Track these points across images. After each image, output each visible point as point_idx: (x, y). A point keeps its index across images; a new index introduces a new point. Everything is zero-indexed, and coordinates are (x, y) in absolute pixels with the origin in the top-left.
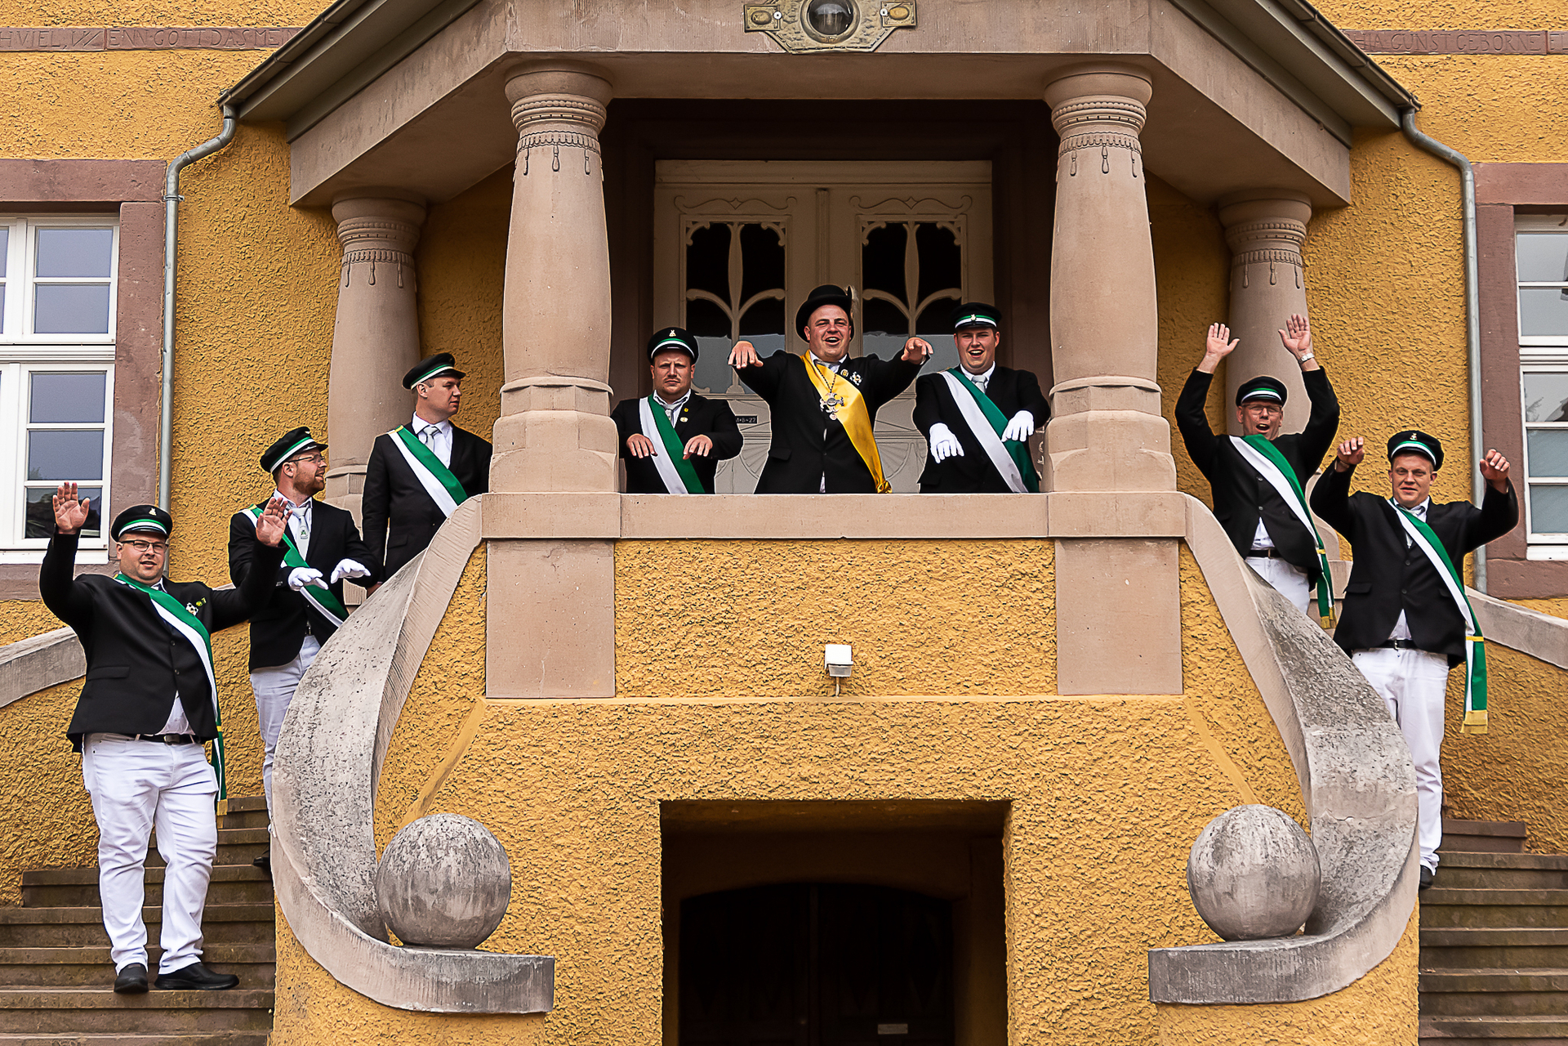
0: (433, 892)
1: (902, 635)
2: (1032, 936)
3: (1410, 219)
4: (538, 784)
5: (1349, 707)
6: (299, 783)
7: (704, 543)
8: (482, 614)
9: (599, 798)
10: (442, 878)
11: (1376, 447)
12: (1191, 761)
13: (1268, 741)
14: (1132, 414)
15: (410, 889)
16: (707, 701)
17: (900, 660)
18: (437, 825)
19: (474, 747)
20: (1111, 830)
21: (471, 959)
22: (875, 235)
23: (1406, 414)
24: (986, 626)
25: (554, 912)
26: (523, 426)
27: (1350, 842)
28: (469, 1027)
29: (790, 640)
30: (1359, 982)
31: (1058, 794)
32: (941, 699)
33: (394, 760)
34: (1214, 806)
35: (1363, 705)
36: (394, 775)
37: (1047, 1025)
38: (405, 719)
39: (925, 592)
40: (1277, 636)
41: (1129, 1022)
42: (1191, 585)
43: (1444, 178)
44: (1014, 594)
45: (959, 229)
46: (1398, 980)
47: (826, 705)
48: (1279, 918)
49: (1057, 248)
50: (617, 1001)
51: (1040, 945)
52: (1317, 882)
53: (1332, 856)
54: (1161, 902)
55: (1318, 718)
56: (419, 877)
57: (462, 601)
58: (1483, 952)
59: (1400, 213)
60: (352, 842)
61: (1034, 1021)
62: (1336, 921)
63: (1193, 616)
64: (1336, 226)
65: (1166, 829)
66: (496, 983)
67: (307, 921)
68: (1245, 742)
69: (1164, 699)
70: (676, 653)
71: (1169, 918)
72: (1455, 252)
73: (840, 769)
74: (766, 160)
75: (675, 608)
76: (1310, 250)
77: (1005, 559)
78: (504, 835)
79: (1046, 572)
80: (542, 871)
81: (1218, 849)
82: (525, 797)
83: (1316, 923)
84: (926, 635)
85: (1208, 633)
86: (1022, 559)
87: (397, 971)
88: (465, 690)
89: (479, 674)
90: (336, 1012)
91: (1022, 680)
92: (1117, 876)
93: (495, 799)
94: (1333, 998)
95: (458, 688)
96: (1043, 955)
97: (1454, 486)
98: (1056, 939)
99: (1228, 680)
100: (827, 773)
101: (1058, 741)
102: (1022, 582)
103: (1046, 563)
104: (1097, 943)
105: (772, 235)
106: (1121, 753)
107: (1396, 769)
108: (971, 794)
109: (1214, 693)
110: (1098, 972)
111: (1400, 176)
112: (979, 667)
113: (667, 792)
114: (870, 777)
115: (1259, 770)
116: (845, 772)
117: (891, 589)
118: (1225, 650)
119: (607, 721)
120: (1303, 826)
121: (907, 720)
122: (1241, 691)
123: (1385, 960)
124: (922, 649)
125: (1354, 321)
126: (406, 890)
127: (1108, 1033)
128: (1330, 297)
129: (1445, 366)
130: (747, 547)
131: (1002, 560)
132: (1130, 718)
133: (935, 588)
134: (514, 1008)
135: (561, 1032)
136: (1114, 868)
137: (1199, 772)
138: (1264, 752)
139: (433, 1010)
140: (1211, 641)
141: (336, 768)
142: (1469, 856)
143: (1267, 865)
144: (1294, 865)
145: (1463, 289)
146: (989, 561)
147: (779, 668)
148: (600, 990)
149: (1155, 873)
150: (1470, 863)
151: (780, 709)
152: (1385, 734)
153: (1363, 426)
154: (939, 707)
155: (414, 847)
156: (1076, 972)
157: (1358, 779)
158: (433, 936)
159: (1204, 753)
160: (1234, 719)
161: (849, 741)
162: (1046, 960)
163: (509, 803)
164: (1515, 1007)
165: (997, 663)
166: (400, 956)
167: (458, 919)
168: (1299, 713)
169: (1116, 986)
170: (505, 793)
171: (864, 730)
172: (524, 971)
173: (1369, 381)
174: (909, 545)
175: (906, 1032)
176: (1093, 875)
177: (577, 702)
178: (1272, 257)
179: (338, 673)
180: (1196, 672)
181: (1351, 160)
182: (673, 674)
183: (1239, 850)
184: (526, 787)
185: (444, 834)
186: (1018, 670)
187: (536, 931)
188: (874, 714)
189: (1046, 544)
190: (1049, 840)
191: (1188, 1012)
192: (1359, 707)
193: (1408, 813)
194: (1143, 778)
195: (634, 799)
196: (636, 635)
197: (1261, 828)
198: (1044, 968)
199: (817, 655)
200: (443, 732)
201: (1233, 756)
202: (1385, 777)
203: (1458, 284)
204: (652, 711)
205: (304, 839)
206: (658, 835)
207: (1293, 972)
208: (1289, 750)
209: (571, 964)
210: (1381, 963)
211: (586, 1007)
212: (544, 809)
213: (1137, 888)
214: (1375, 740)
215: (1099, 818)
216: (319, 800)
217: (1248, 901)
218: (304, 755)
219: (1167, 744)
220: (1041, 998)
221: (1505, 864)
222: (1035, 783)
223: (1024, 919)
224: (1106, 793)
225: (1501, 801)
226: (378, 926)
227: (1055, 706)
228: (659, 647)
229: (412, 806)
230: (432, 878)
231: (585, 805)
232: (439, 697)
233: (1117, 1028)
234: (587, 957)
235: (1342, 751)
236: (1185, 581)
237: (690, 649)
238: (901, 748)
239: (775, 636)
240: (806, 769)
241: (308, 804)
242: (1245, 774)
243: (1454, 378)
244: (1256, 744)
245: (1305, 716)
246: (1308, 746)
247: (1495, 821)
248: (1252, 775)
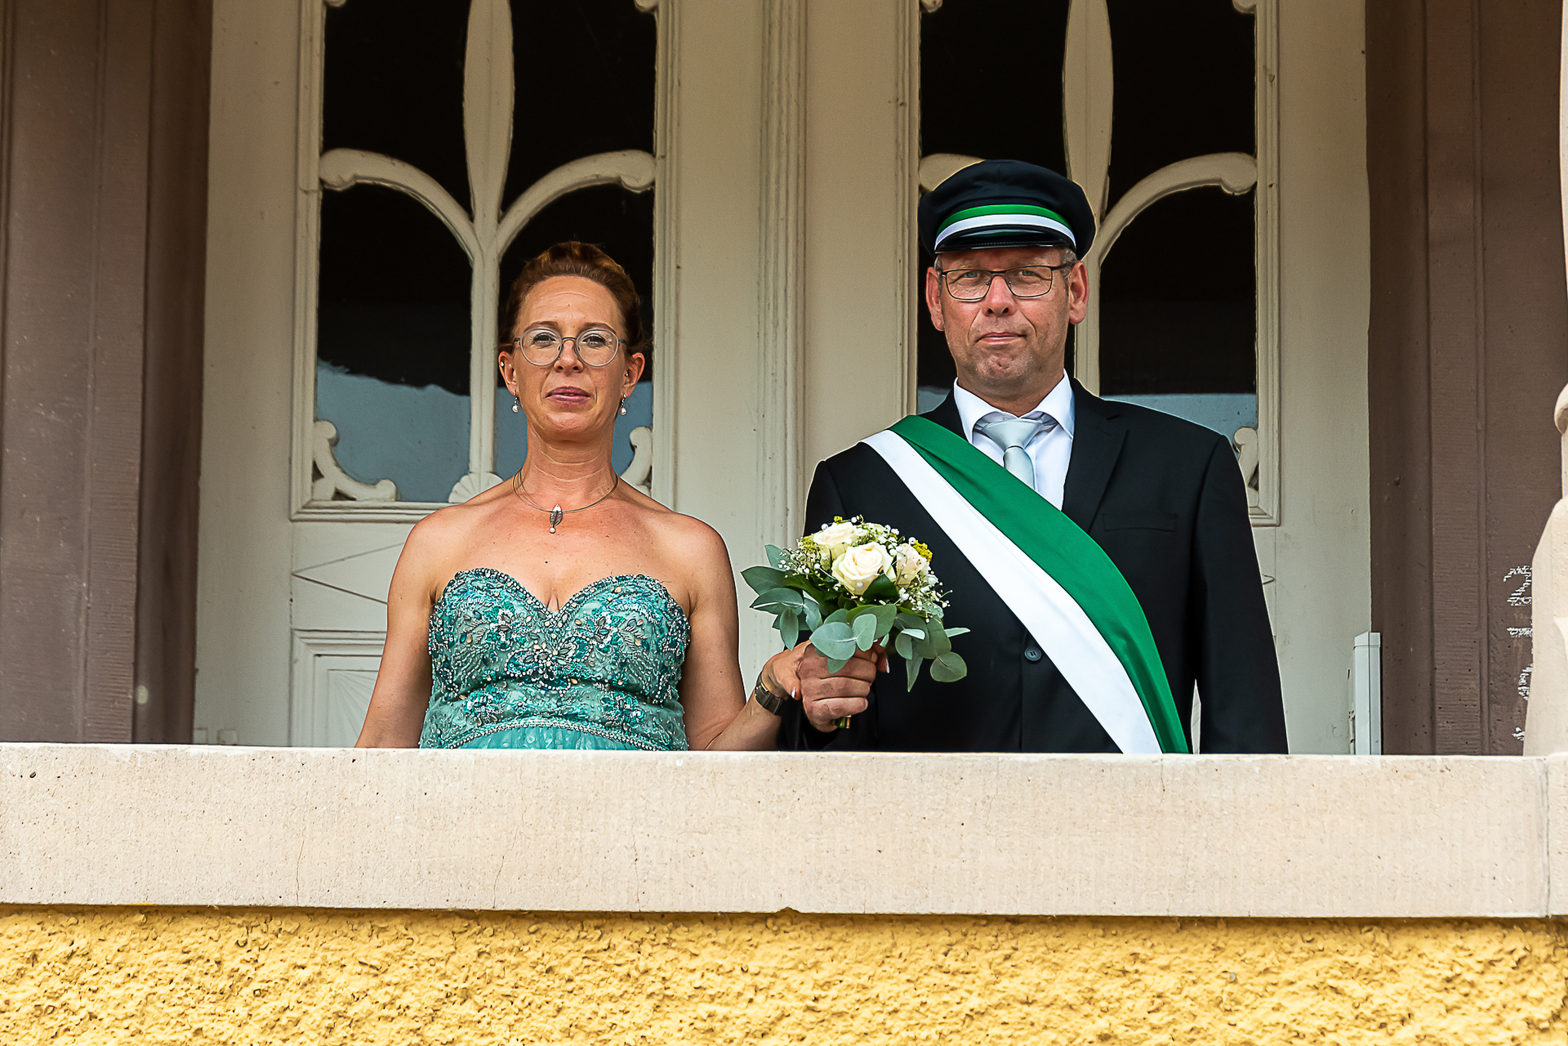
7: (274, 925)
77: (1388, 996)
103: (1540, 1014)
130: (434, 943)
131: (1377, 1001)
146: (1330, 1005)
174: (1031, 944)
189: (1540, 945)
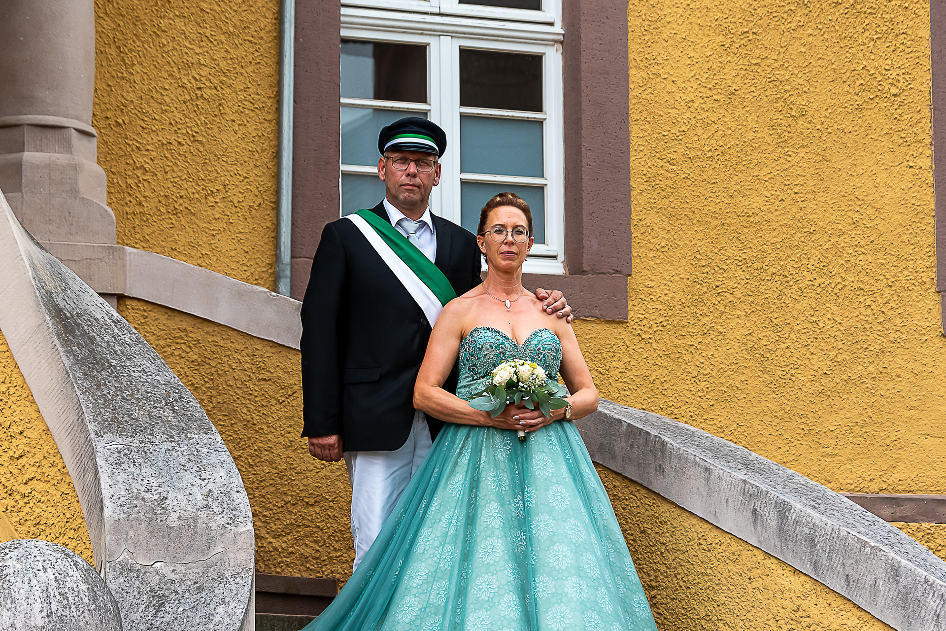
5: (156, 412)
11: (164, 112)
13: (39, 458)
23: (202, 73)
27: (160, 597)
35: (174, 411)
40: (58, 313)
53: (135, 616)
55: (114, 426)
97: (256, 166)
107: (221, 498)
115: (24, 497)
129: (252, 18)
138: (31, 472)
143: (49, 627)
152: (205, 450)
153: (149, 84)
157: (170, 509)
168: (88, 417)
173: (159, 28)
192: (167, 412)
193: (242, 556)
197: (41, 573)
202: (207, 507)
208: (71, 468)
214: (192, 457)
225: (307, 551)
235: (146, 470)
242: (4, 501)
243: (262, 34)
244: (20, 461)
245: (95, 420)
246: (100, 461)
247: (298, 575)
248: (13, 503)
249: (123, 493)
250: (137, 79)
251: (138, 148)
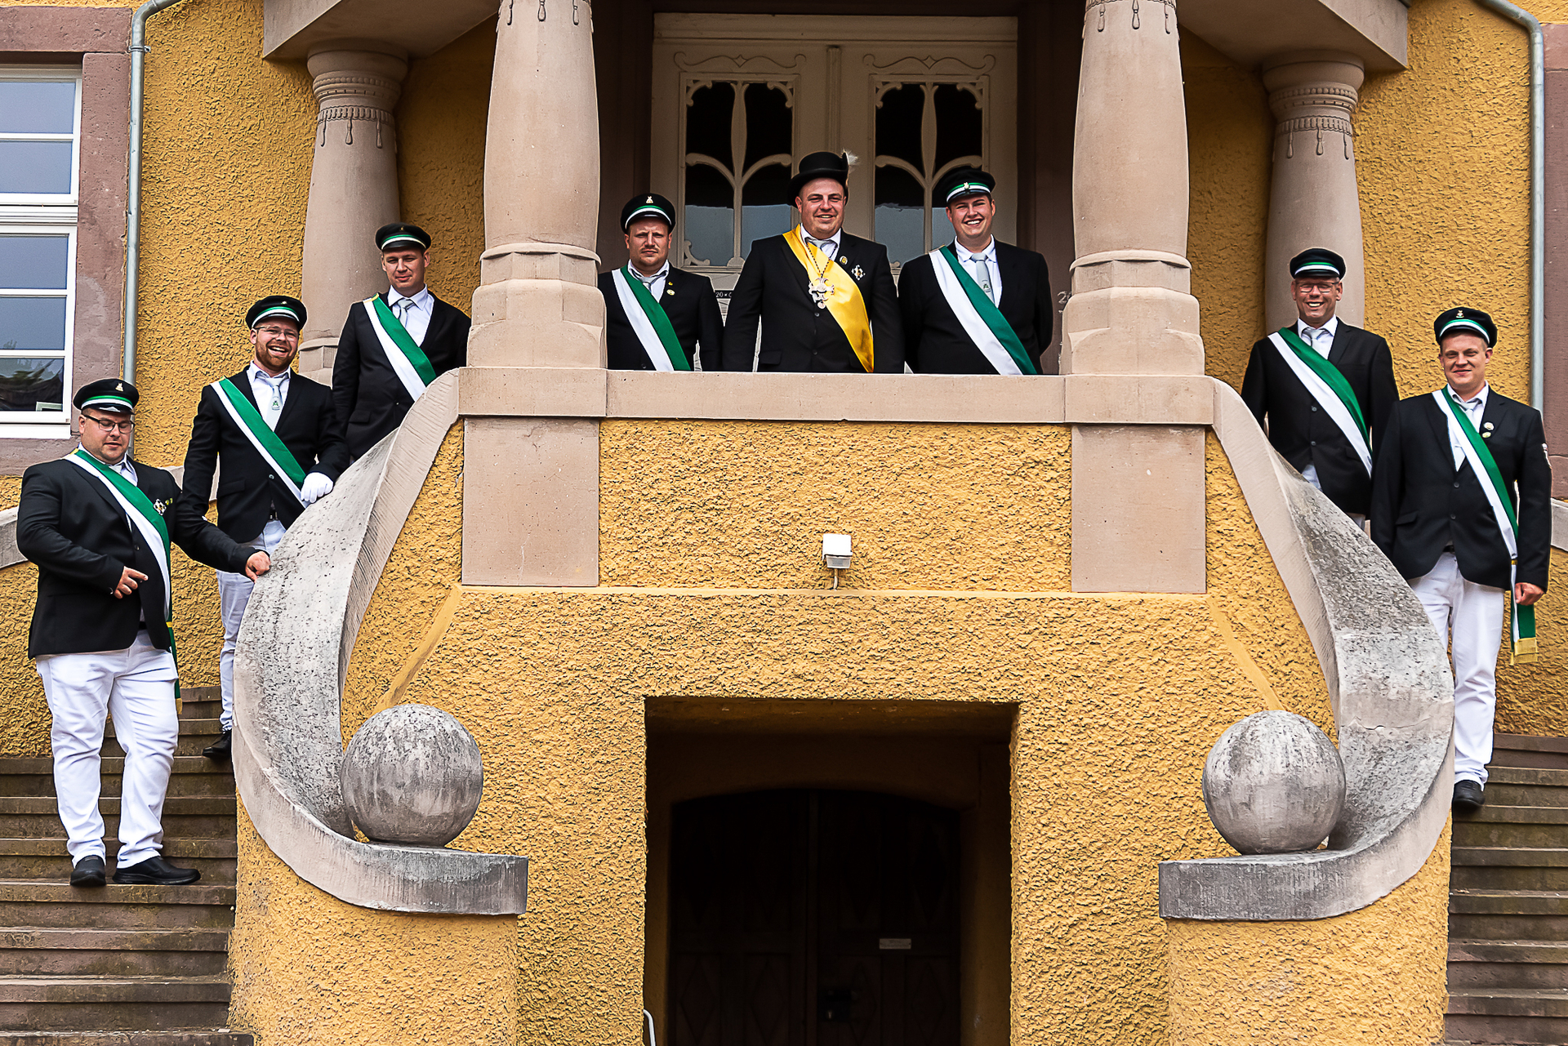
0: (400, 786)
1: (906, 525)
2: (1038, 847)
3: (1472, 85)
4: (516, 677)
5: (1384, 609)
6: (262, 670)
7: (696, 423)
8: (459, 496)
9: (580, 693)
10: (409, 772)
12: (1213, 664)
13: (1296, 645)
14: (1158, 292)
15: (375, 782)
16: (696, 592)
17: (902, 552)
18: (404, 716)
19: (449, 636)
20: (1126, 736)
21: (439, 857)
22: (890, 97)
24: (995, 517)
25: (532, 811)
26: (503, 296)
27: (1379, 752)
28: (437, 927)
29: (786, 528)
30: (1384, 901)
31: (1069, 697)
32: (946, 594)
33: (365, 647)
34: (1236, 713)
35: (1399, 608)
36: (364, 664)
37: (1052, 940)
38: (376, 605)
39: (931, 480)
40: (1309, 532)
41: (1140, 939)
42: (1217, 476)
43: (1512, 40)
44: (1026, 483)
45: (981, 91)
46: (1426, 899)
47: (823, 599)
48: (1299, 831)
49: (1080, 110)
50: (597, 906)
51: (1046, 856)
52: (1341, 794)
53: (1360, 767)
54: (1177, 814)
55: (1351, 621)
56: (385, 770)
57: (438, 481)
58: (1521, 874)
59: (1461, 79)
60: (318, 733)
61: (1038, 936)
62: (1361, 836)
63: (1219, 509)
64: (1391, 92)
65: (1185, 737)
66: (466, 883)
67: (268, 814)
68: (1272, 644)
69: (1185, 599)
70: (664, 540)
71: (1185, 830)
72: (1519, 122)
73: (837, 667)
74: (773, 14)
75: (663, 492)
76: (1361, 118)
77: (1017, 446)
78: (480, 729)
79: (1061, 460)
80: (519, 769)
81: (1235, 756)
82: (502, 690)
83: (1340, 837)
84: (931, 526)
85: (1235, 528)
86: (1036, 446)
87: (362, 868)
88: (439, 576)
89: (455, 559)
90: (298, 910)
91: (1033, 575)
92: (1131, 784)
93: (470, 692)
94: (1354, 916)
95: (433, 573)
96: (1049, 867)
98: (1063, 851)
99: (1255, 578)
100: (823, 670)
101: (1071, 640)
102: (1035, 471)
103: (1062, 450)
104: (1108, 855)
105: (778, 96)
106: (1138, 654)
107: (1431, 676)
108: (976, 696)
109: (1239, 592)
110: (1108, 886)
111: (1463, 38)
112: (987, 560)
113: (653, 688)
114: (868, 675)
115: (1285, 675)
116: (842, 670)
117: (895, 476)
118: (1252, 546)
119: (589, 612)
120: (1329, 734)
121: (909, 616)
122: (1269, 591)
123: (1413, 878)
124: (927, 541)
125: (1407, 195)
126: (372, 783)
127: (1118, 951)
128: (1382, 169)
129: (1506, 245)
130: (741, 429)
131: (1014, 447)
132: (1148, 618)
133: (942, 476)
134: (484, 909)
135: (538, 937)
136: (1127, 776)
137: (1222, 677)
138: (1291, 656)
139: (398, 909)
140: (1238, 536)
141: (301, 655)
142: (1511, 772)
143: (1287, 774)
144: (1317, 775)
145: (1527, 162)
146: (1001, 448)
147: (773, 558)
148: (579, 894)
149: (1171, 783)
150: (1512, 778)
151: (774, 602)
152: (1421, 639)
154: (943, 603)
155: (380, 739)
156: (1085, 885)
157: (1390, 686)
158: (400, 832)
159: (1227, 656)
160: (1261, 620)
161: (846, 637)
162: (1052, 872)
163: (485, 696)
164: (1554, 932)
165: (1006, 557)
166: (365, 852)
167: (426, 815)
168: (1330, 614)
169: (1127, 901)
170: (481, 686)
171: (862, 625)
172: (495, 871)
173: (1422, 261)
174: (914, 430)
175: (909, 947)
176: (1105, 783)
177: (558, 590)
178: (1320, 124)
179: (305, 555)
180: (1221, 569)
181: (1410, 20)
182: (660, 562)
183: (1258, 759)
184: (503, 680)
185: (412, 726)
186: (1029, 564)
187: (513, 831)
188: (874, 608)
189: (1062, 431)
190: (1059, 746)
191: (1199, 928)
192: (1394, 609)
193: (1443, 722)
194: (1161, 682)
195: (618, 694)
196: (622, 521)
197: (1282, 736)
198: (1050, 880)
199: (814, 545)
200: (416, 620)
201: (1258, 659)
202: (1420, 684)
203: (1522, 157)
204: (638, 602)
205: (267, 729)
206: (642, 733)
207: (1312, 887)
208: (1318, 654)
209: (549, 866)
210: (1408, 881)
211: (565, 911)
212: (522, 703)
213: (1152, 798)
214: (1411, 645)
215: (1112, 723)
216: (283, 688)
217: (1267, 812)
218: (268, 641)
219: (1187, 646)
220: (1046, 912)
221: (1550, 780)
222: (1045, 685)
223: (1030, 828)
224: (1121, 697)
225: (1550, 714)
226: (345, 822)
227: (1068, 604)
228: (647, 533)
229: (383, 697)
230: (399, 771)
231: (565, 699)
232: (412, 583)
233: (1127, 945)
234: (566, 859)
235: (1374, 656)
236: (1211, 472)
237: (678, 536)
238: (902, 645)
239: (769, 524)
240: (801, 666)
241: (272, 692)
242: (1271, 679)
243: (1515, 259)
244: (1282, 647)
245: (1335, 617)
246: (1338, 649)
247: (1542, 735)
248: (1278, 680)
249: (1355, 673)
250: (1403, 306)
251: (1405, 366)
